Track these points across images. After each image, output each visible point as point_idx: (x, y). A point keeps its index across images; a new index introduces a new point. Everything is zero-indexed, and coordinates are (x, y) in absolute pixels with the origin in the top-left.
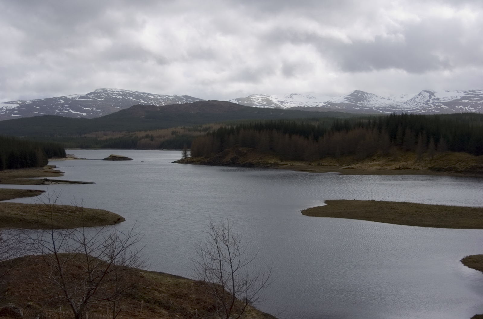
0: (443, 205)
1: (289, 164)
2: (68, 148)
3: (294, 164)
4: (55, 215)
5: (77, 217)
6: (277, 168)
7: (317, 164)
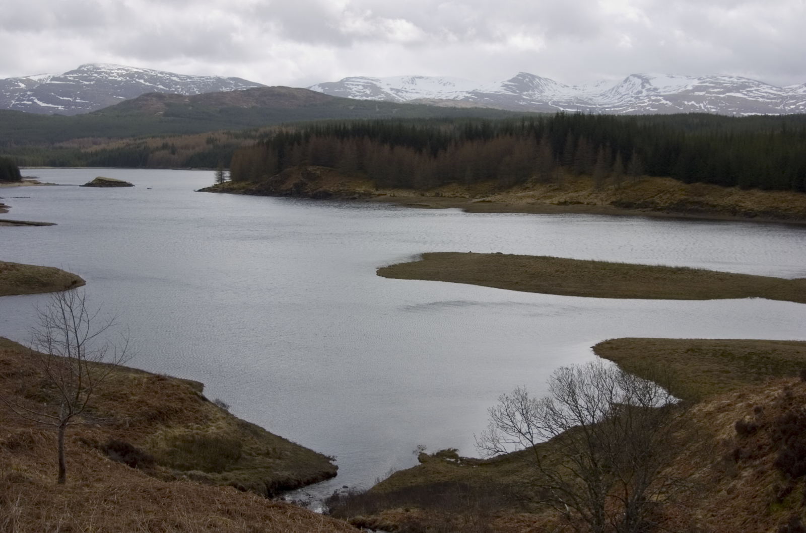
0: (603, 261)
1: (389, 193)
2: (25, 166)
3: (397, 194)
6: (367, 201)
7: (434, 194)
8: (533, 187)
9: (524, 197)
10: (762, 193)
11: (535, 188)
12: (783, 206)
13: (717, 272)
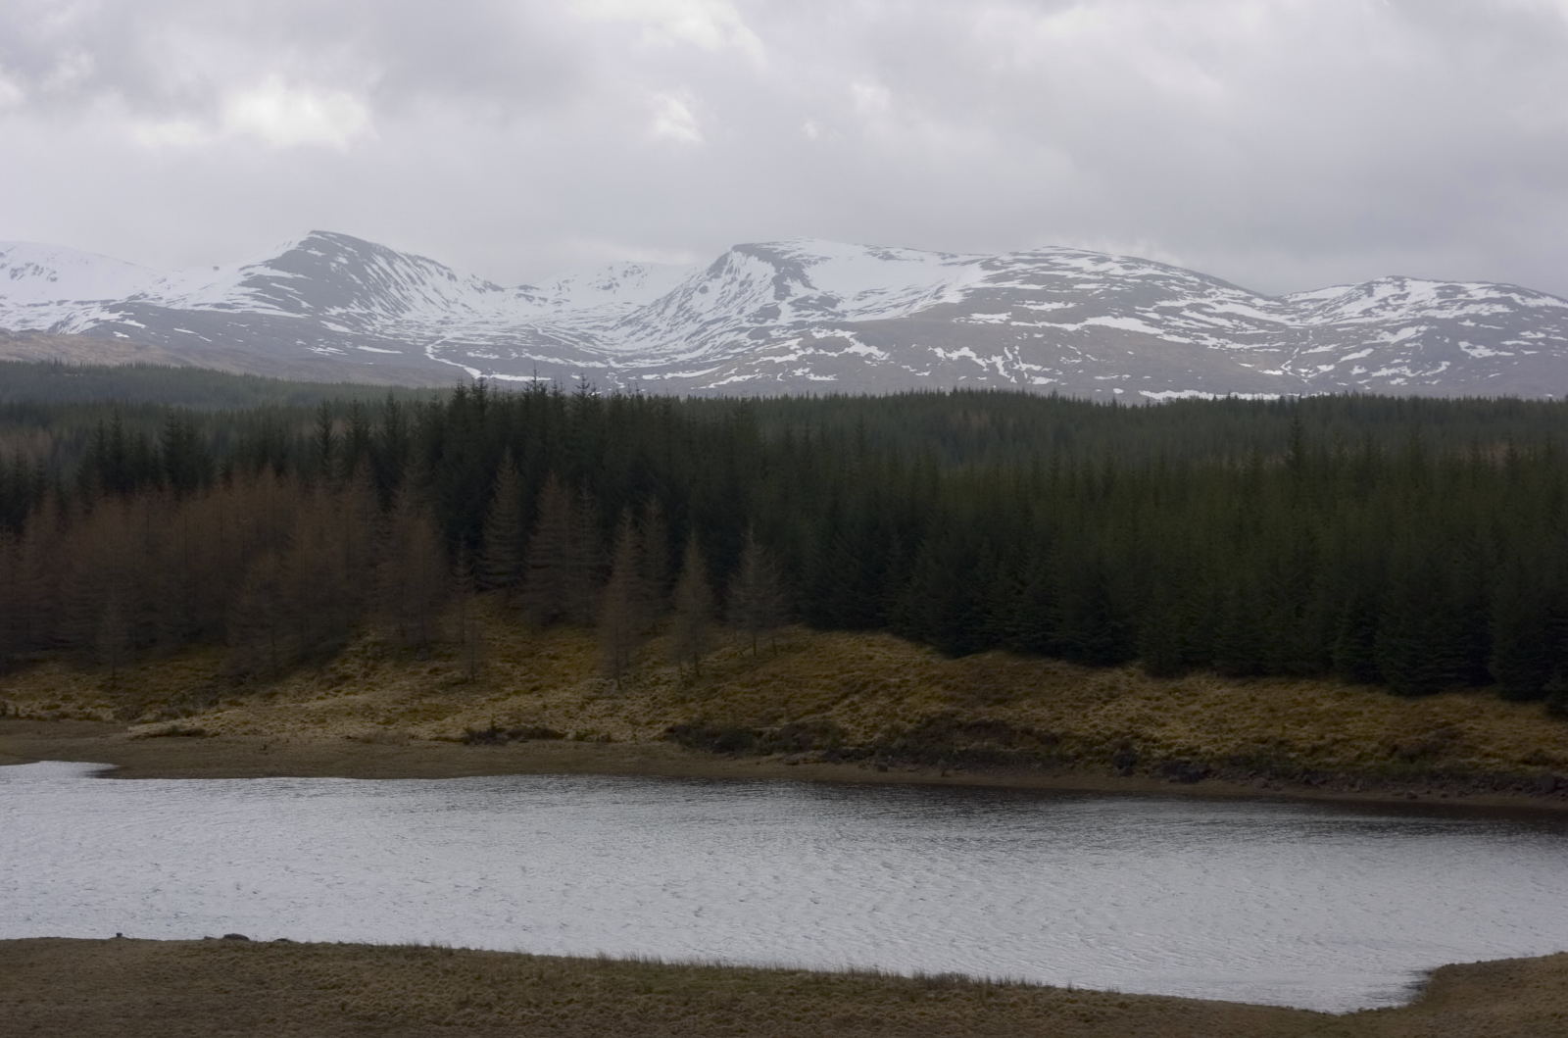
8: (366, 675)
9: (335, 713)
10: (1226, 691)
11: (376, 679)
12: (1303, 735)
13: (1070, 990)
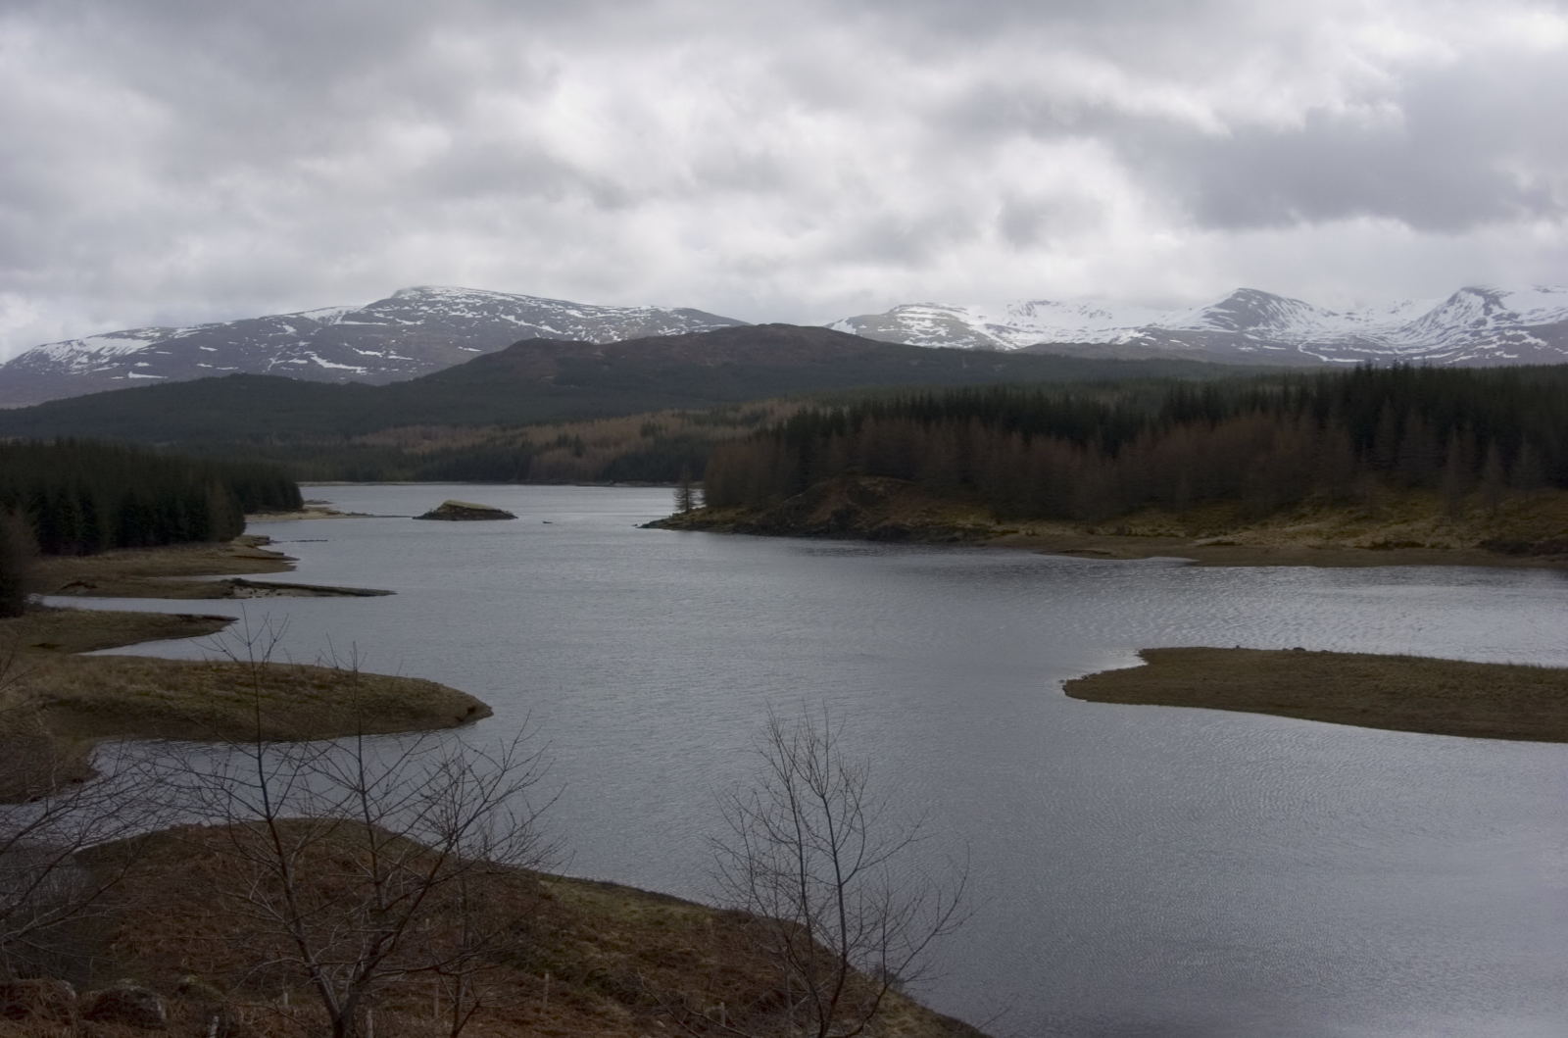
0: (1529, 665)
1: (1023, 529)
2: (308, 480)
3: (1038, 530)
4: (269, 696)
5: (339, 703)
6: (983, 545)
7: (1113, 530)
8: (1314, 514)
9: (1300, 533)
11: (1319, 516)
